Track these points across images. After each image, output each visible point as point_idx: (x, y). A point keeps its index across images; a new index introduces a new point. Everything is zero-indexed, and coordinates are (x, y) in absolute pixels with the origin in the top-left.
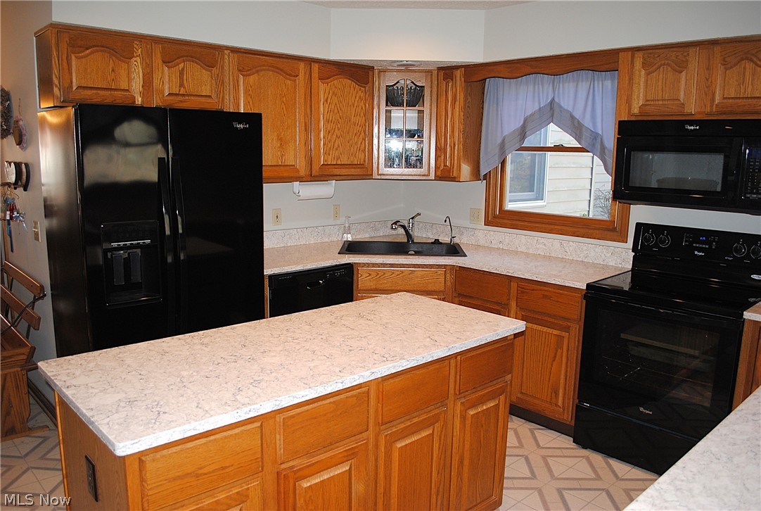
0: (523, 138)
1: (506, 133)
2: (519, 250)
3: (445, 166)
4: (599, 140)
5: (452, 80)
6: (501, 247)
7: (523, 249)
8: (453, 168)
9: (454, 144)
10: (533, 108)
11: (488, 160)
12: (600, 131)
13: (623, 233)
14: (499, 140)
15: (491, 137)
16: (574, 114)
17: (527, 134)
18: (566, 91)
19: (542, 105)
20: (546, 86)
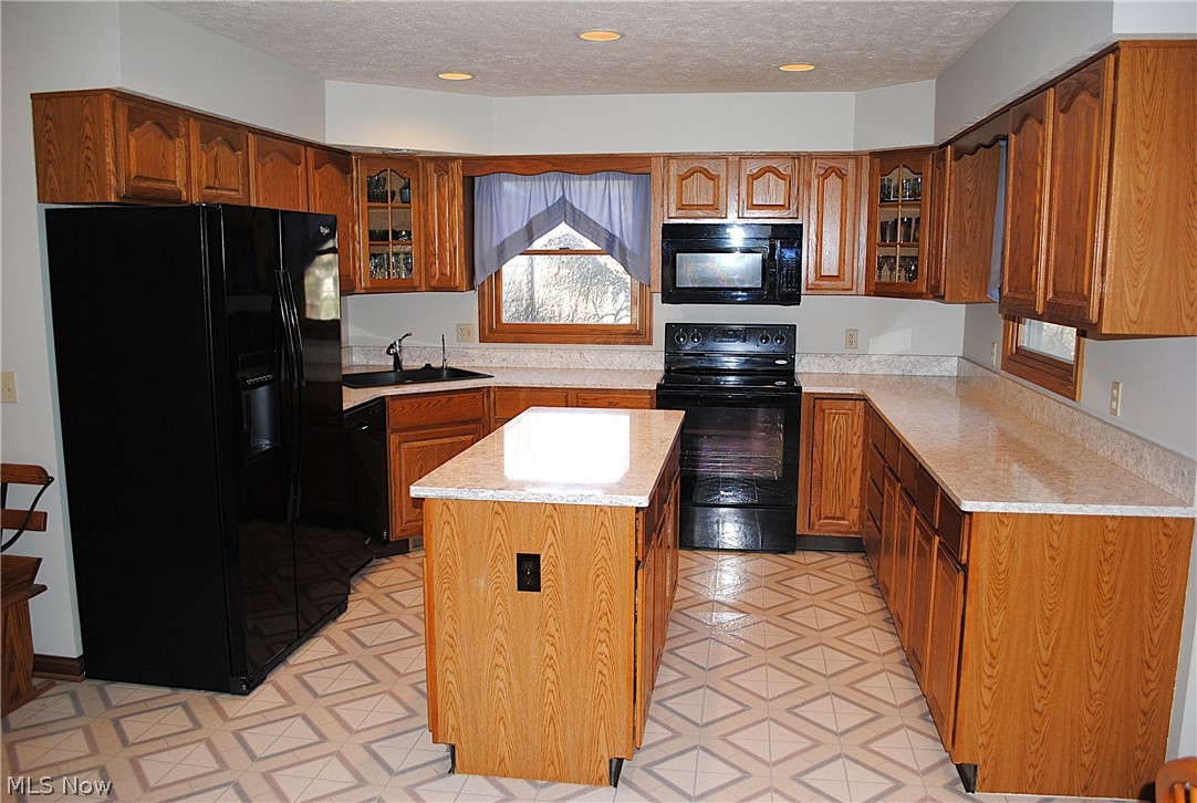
0: (531, 241)
1: (506, 235)
2: (529, 366)
3: (442, 274)
4: (617, 242)
5: (447, 173)
6: (505, 364)
7: (535, 364)
8: (455, 275)
9: (455, 248)
10: (539, 208)
11: (483, 266)
12: (617, 234)
13: (648, 336)
14: (496, 243)
15: (486, 239)
16: (589, 215)
17: (535, 237)
18: (578, 190)
19: (550, 205)
20: (553, 183)
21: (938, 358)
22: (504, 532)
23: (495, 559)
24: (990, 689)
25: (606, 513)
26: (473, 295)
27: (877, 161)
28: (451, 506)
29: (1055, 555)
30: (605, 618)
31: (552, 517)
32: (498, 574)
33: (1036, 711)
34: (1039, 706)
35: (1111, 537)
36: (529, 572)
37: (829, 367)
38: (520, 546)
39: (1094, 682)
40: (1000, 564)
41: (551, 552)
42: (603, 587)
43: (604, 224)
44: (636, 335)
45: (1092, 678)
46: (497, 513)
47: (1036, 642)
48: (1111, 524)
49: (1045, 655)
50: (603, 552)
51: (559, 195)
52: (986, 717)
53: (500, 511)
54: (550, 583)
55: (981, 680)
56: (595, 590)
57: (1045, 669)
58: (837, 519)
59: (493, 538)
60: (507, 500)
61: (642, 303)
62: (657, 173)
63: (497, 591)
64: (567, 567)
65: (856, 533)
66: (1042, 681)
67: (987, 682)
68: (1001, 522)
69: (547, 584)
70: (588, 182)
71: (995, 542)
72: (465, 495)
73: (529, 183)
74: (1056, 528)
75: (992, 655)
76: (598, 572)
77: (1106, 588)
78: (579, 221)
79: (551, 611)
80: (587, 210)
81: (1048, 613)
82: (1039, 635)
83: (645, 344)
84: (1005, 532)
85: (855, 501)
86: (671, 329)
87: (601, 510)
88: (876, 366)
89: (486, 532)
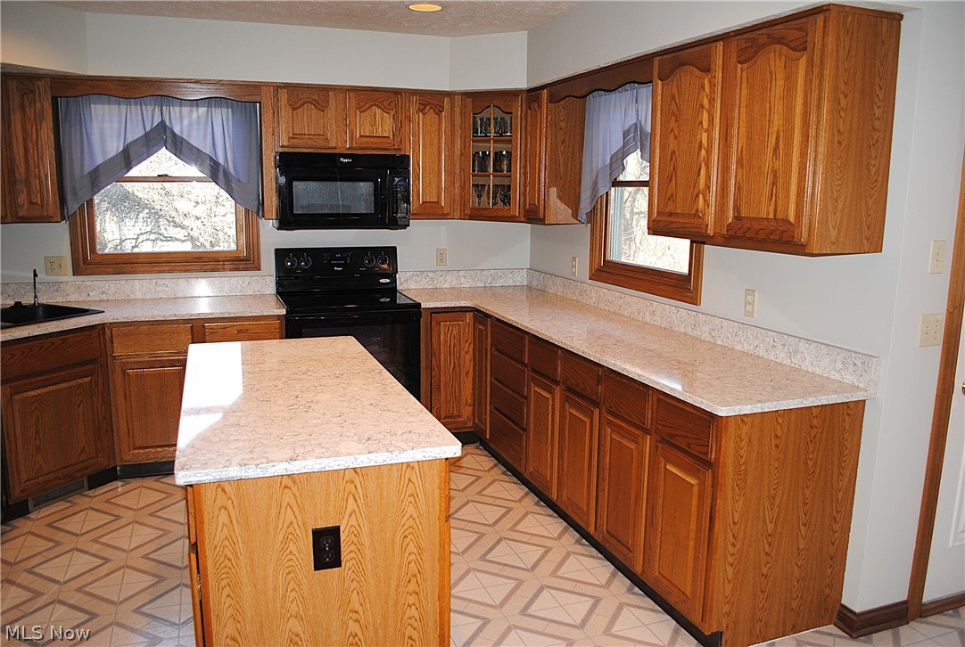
0: (129, 168)
1: (100, 161)
4: (222, 169)
6: (104, 297)
8: (47, 204)
9: (46, 175)
10: (136, 133)
11: (75, 194)
12: (221, 160)
13: (256, 261)
14: (88, 169)
15: (77, 164)
16: (190, 141)
17: (133, 163)
18: (178, 116)
19: (148, 130)
20: (150, 108)
21: (511, 270)
22: (295, 508)
23: (285, 541)
24: (732, 565)
25: (413, 468)
26: (64, 225)
27: (469, 100)
28: (227, 488)
29: (778, 443)
30: (414, 580)
31: (352, 482)
32: (290, 557)
33: (763, 575)
34: (765, 571)
35: (815, 422)
36: (327, 549)
37: (425, 283)
38: (316, 519)
39: (801, 541)
40: (742, 457)
41: (353, 521)
42: (412, 548)
43: (207, 150)
44: (244, 261)
45: (800, 538)
46: (286, 487)
47: (764, 517)
48: (814, 410)
49: (770, 527)
50: (411, 510)
51: (157, 120)
52: (728, 588)
53: (290, 484)
54: (352, 555)
55: (726, 558)
56: (403, 553)
57: (770, 539)
58: (454, 417)
59: (282, 516)
60: (304, 471)
61: (248, 229)
62: (267, 102)
63: (291, 575)
64: (371, 533)
65: (470, 427)
66: (767, 549)
67: (730, 560)
68: (743, 421)
69: (348, 557)
70: (189, 108)
71: (738, 439)
72: (252, 472)
73: (123, 108)
74: (780, 420)
75: (734, 536)
76: (407, 533)
77: (810, 463)
78: (180, 147)
79: (355, 584)
80: (189, 136)
81: (773, 492)
82: (766, 511)
83: (253, 269)
84: (745, 429)
85: (469, 400)
86: (281, 254)
87: (408, 466)
88: (463, 280)
89: (273, 512)
